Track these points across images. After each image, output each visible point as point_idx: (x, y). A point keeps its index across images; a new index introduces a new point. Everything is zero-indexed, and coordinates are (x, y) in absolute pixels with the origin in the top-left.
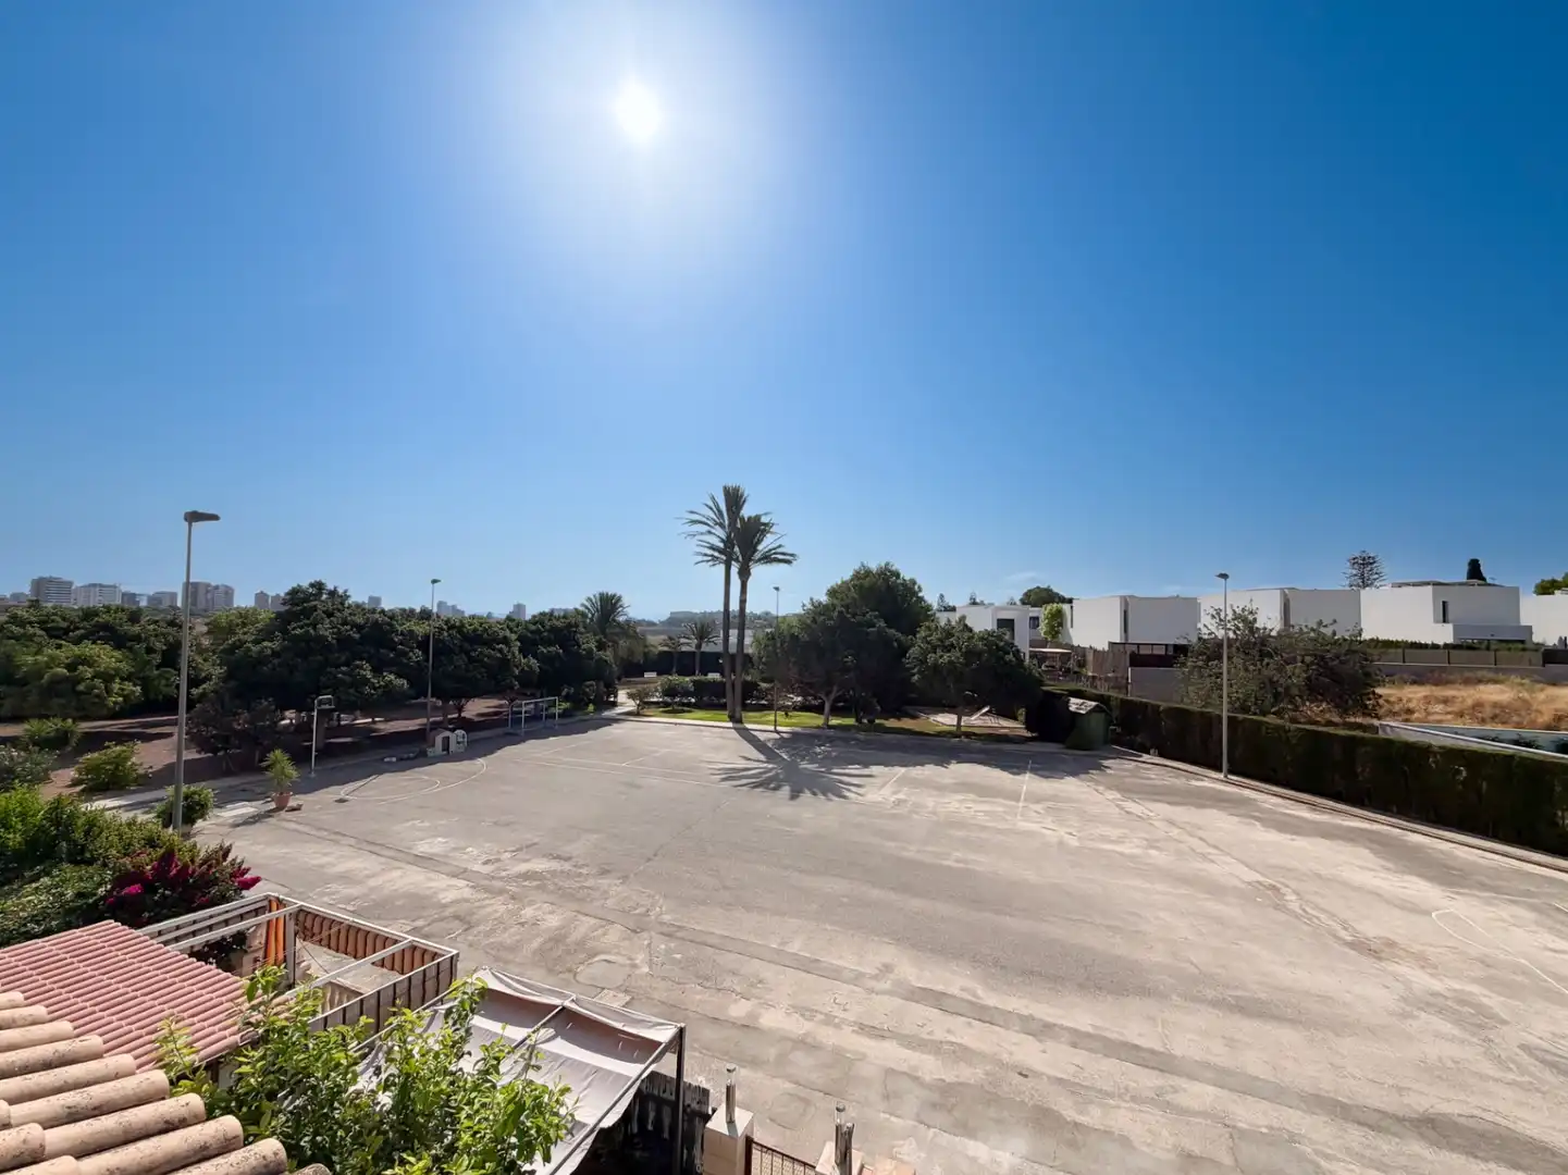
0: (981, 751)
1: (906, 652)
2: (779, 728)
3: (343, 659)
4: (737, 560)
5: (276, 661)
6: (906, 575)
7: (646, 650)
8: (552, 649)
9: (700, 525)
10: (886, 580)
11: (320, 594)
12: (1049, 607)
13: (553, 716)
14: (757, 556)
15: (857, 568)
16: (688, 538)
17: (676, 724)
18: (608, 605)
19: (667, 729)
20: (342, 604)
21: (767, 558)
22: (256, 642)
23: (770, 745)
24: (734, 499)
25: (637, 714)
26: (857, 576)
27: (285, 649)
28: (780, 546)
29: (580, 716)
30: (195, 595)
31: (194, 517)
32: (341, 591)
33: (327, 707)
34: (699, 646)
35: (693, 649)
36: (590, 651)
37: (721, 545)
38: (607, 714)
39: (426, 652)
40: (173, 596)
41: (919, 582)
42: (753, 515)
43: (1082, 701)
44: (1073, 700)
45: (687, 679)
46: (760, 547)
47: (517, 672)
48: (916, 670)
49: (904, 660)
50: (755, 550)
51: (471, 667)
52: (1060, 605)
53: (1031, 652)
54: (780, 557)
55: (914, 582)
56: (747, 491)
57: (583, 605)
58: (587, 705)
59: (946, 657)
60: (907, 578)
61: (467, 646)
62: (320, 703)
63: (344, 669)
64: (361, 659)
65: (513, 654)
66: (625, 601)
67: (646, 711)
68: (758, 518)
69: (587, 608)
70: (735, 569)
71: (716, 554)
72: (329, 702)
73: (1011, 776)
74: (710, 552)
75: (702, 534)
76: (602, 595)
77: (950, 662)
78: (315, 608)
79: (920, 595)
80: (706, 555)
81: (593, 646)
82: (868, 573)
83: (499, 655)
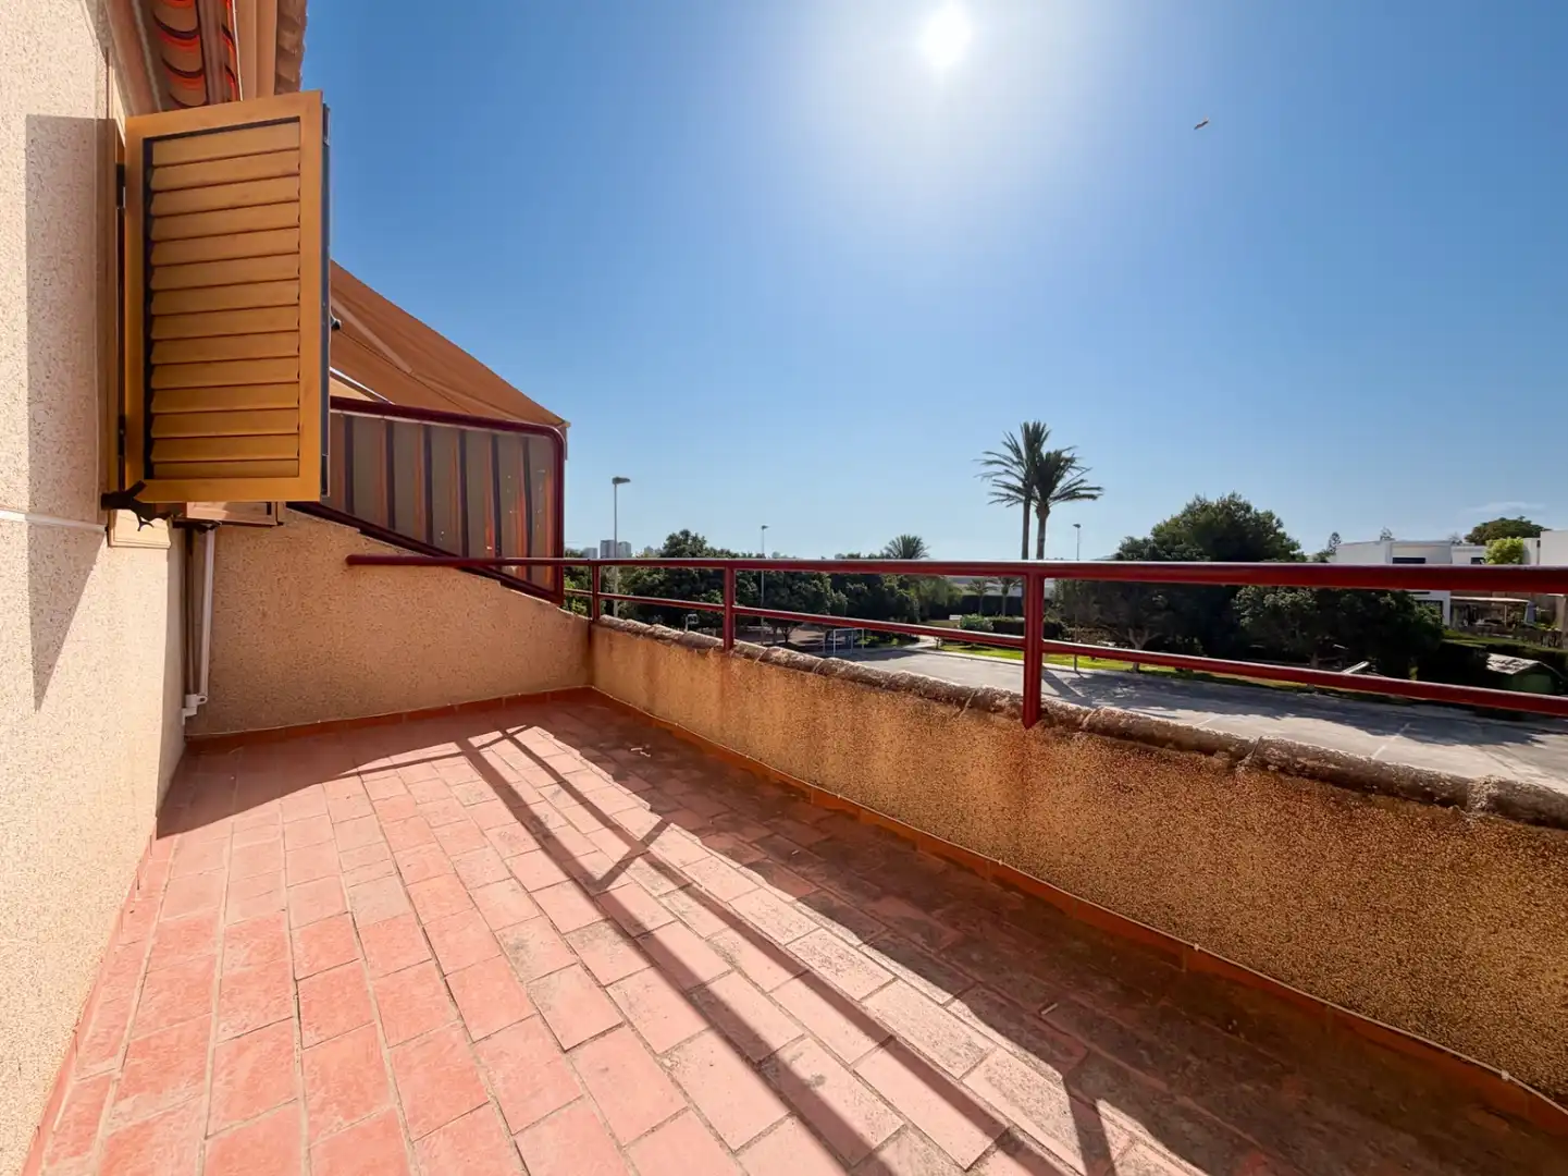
0: (1335, 708)
1: (1236, 593)
2: (1078, 669)
3: (703, 588)
4: (1036, 499)
5: (662, 588)
6: (1259, 507)
7: (951, 593)
8: (858, 586)
9: (996, 465)
10: (1230, 514)
11: (687, 540)
12: (1497, 544)
13: (860, 646)
14: (1056, 492)
15: (1190, 502)
16: (986, 479)
17: (972, 659)
18: (910, 547)
19: (963, 662)
20: (701, 546)
21: (1071, 494)
22: (649, 575)
23: (1065, 682)
24: (1034, 436)
25: (937, 649)
26: (1190, 510)
27: (666, 580)
28: (1082, 481)
29: (884, 647)
30: (608, 550)
31: (617, 481)
32: (700, 537)
33: (693, 622)
34: (1005, 591)
35: (999, 593)
36: (891, 589)
37: (1020, 484)
38: (909, 647)
39: (759, 585)
40: (595, 550)
41: (1277, 515)
42: (1052, 451)
43: (1511, 658)
44: (1494, 657)
45: (986, 619)
46: (1060, 484)
47: (829, 604)
48: (1246, 613)
49: (1233, 600)
50: (1054, 487)
51: (792, 598)
52: (1517, 540)
53: (1452, 600)
54: (1082, 492)
55: (1270, 516)
56: (1050, 426)
57: (887, 548)
58: (891, 640)
59: (1289, 597)
60: (1260, 511)
61: (790, 581)
62: (690, 619)
63: (703, 595)
64: (715, 589)
65: (826, 589)
66: (925, 542)
67: (945, 647)
68: (1058, 454)
69: (890, 550)
70: (1033, 509)
71: (1012, 493)
72: (695, 619)
73: (1370, 736)
74: (1005, 491)
75: (1000, 474)
76: (903, 538)
77: (1294, 604)
78: (684, 550)
79: (1280, 530)
80: (1001, 494)
81: (895, 584)
82: (1205, 508)
83: (815, 589)
